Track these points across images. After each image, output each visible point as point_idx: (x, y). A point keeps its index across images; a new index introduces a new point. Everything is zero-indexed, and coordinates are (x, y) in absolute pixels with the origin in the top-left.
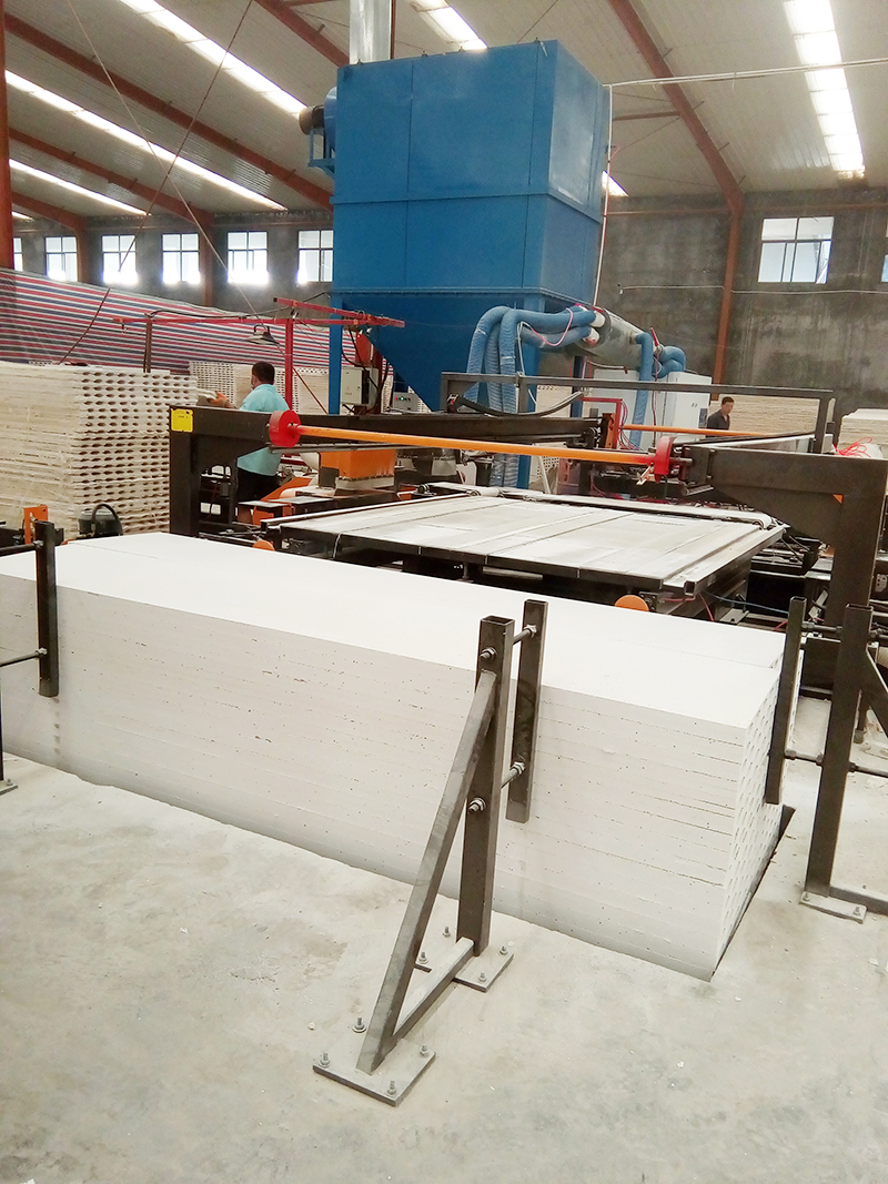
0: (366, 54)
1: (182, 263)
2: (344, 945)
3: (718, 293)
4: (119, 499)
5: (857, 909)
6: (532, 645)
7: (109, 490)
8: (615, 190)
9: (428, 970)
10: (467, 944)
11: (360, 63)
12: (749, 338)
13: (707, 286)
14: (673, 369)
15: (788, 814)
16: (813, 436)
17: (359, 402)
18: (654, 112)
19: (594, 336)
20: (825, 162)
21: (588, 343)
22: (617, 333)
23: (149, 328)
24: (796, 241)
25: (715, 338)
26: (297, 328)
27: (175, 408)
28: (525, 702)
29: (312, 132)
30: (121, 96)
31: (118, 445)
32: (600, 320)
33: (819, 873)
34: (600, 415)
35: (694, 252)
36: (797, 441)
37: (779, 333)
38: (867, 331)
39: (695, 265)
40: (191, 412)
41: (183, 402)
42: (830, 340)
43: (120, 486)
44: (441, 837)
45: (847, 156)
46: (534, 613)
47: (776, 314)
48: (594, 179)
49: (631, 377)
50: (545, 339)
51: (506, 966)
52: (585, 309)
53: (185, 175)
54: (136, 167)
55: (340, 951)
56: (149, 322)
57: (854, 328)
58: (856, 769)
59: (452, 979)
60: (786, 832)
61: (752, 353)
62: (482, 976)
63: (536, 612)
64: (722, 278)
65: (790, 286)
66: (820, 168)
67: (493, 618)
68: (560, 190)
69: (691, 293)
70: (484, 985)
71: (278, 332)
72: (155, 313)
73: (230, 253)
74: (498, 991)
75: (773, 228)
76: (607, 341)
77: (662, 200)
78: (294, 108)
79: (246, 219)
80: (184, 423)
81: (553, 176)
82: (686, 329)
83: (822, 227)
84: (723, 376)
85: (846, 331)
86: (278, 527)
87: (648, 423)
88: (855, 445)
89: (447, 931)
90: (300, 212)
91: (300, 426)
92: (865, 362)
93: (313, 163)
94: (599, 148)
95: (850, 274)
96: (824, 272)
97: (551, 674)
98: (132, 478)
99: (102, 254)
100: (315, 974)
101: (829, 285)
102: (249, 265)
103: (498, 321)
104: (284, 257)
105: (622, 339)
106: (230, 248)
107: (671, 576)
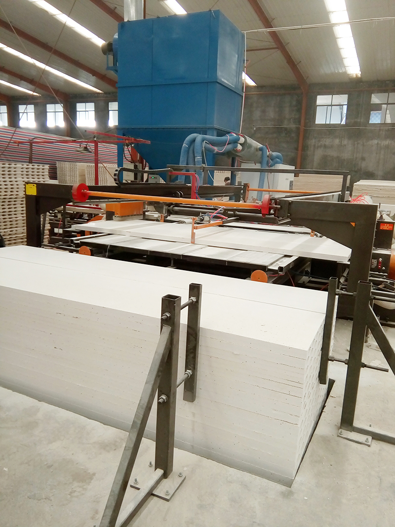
0: (132, 18)
1: (56, 118)
2: (94, 474)
3: (298, 129)
4: (10, 228)
5: (367, 439)
6: (194, 308)
7: (5, 224)
8: (251, 83)
9: (138, 489)
10: (160, 472)
11: (128, 21)
12: (312, 149)
13: (293, 126)
14: (277, 163)
15: (332, 383)
16: (340, 193)
17: (133, 179)
18: (267, 47)
19: (240, 147)
20: (344, 70)
21: (237, 151)
22: (250, 146)
23: (31, 145)
24: (332, 105)
25: (297, 149)
26: (100, 145)
27: (27, 183)
28: (192, 338)
29: (107, 54)
30: (19, 37)
31: (9, 202)
32: (242, 140)
33: (347, 419)
34: (243, 184)
35: (287, 111)
36: (333, 195)
37: (325, 146)
38: (363, 145)
39: (287, 116)
40: (35, 185)
41: (31, 180)
42: (347, 150)
43: (11, 221)
44: (139, 422)
45: (353, 67)
46: (195, 289)
47: (323, 138)
48: (239, 75)
49: (258, 166)
50: (216, 149)
51: (181, 483)
52: (235, 135)
53: (56, 77)
54: (34, 73)
55: (91, 479)
56: (31, 143)
57: (358, 144)
58: (365, 366)
59: (151, 494)
60: (331, 394)
61: (314, 155)
62: (167, 492)
63: (196, 290)
64: (300, 122)
65: (330, 125)
66: (341, 73)
67: (169, 296)
68: (223, 80)
69: (286, 129)
70: (168, 497)
71: (91, 146)
72: (34, 139)
73: (78, 113)
74: (176, 500)
75: (321, 100)
76: (246, 149)
77: (273, 87)
78: (100, 42)
79: (85, 97)
80: (33, 191)
81: (219, 73)
82: (284, 145)
83: (343, 99)
84: (301, 166)
85: (354, 145)
86: (79, 242)
87: (265, 188)
88: (361, 196)
89: (151, 463)
90: (109, 93)
91: (88, 191)
92: (363, 159)
93: (108, 68)
94: (241, 60)
95: (356, 120)
96: (344, 119)
97: (204, 322)
98: (16, 218)
99: (19, 113)
100: (75, 494)
101: (346, 125)
102: (86, 118)
103: (194, 141)
104: (102, 114)
105: (253, 149)
106: (78, 110)
107: (272, 264)
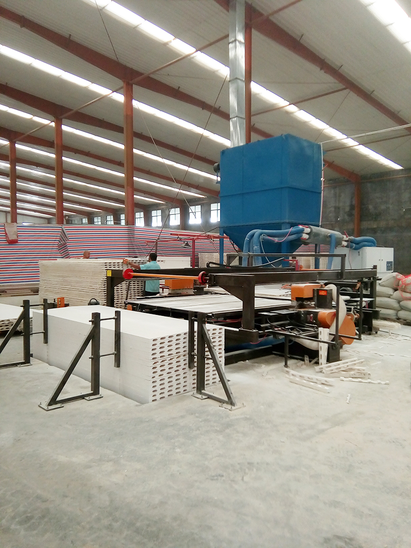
32: (307, 230)
50: (276, 240)
103: (253, 236)
105: (321, 237)
